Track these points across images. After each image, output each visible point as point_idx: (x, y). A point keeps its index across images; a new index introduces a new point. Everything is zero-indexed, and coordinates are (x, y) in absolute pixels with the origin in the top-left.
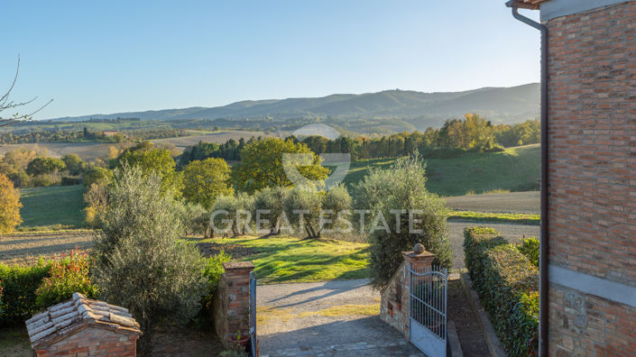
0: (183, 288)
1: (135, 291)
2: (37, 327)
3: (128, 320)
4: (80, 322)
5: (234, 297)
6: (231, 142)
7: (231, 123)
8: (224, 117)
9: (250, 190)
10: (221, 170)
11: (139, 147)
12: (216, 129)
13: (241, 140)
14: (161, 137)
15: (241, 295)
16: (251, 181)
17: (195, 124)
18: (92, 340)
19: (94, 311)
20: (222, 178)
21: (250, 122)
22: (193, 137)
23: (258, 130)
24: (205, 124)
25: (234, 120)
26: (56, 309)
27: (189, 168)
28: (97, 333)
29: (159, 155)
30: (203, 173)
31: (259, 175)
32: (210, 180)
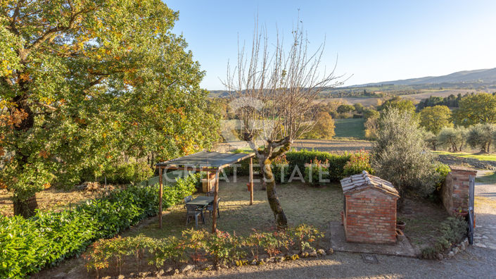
0: (423, 177)
1: (394, 175)
2: (346, 184)
4: (366, 185)
5: (457, 187)
6: (452, 96)
7: (452, 85)
8: (447, 81)
9: (466, 125)
10: (445, 112)
11: (394, 99)
12: (441, 89)
13: (459, 95)
14: (406, 94)
15: (462, 186)
16: (466, 119)
17: (427, 87)
18: (373, 195)
19: (374, 181)
20: (445, 117)
21: (465, 84)
22: (426, 94)
23: (471, 89)
24: (434, 86)
25: (454, 83)
26: (355, 177)
27: (424, 111)
28: (375, 192)
29: (406, 103)
30: (432, 114)
31: (472, 116)
32: (437, 118)
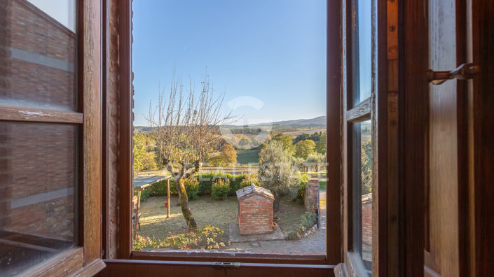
0: (291, 186)
1: (273, 185)
2: (240, 193)
3: (271, 195)
4: (253, 193)
5: (311, 191)
6: (316, 133)
7: (316, 126)
10: (311, 144)
11: (279, 135)
12: (310, 128)
13: (321, 133)
14: (287, 131)
17: (302, 126)
18: (257, 199)
19: (259, 190)
20: (312, 148)
22: (301, 131)
24: (306, 126)
26: (246, 188)
27: (298, 143)
28: (259, 197)
29: (286, 138)
30: (304, 146)
32: (307, 149)
